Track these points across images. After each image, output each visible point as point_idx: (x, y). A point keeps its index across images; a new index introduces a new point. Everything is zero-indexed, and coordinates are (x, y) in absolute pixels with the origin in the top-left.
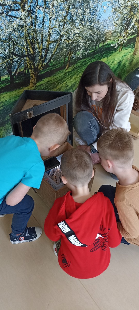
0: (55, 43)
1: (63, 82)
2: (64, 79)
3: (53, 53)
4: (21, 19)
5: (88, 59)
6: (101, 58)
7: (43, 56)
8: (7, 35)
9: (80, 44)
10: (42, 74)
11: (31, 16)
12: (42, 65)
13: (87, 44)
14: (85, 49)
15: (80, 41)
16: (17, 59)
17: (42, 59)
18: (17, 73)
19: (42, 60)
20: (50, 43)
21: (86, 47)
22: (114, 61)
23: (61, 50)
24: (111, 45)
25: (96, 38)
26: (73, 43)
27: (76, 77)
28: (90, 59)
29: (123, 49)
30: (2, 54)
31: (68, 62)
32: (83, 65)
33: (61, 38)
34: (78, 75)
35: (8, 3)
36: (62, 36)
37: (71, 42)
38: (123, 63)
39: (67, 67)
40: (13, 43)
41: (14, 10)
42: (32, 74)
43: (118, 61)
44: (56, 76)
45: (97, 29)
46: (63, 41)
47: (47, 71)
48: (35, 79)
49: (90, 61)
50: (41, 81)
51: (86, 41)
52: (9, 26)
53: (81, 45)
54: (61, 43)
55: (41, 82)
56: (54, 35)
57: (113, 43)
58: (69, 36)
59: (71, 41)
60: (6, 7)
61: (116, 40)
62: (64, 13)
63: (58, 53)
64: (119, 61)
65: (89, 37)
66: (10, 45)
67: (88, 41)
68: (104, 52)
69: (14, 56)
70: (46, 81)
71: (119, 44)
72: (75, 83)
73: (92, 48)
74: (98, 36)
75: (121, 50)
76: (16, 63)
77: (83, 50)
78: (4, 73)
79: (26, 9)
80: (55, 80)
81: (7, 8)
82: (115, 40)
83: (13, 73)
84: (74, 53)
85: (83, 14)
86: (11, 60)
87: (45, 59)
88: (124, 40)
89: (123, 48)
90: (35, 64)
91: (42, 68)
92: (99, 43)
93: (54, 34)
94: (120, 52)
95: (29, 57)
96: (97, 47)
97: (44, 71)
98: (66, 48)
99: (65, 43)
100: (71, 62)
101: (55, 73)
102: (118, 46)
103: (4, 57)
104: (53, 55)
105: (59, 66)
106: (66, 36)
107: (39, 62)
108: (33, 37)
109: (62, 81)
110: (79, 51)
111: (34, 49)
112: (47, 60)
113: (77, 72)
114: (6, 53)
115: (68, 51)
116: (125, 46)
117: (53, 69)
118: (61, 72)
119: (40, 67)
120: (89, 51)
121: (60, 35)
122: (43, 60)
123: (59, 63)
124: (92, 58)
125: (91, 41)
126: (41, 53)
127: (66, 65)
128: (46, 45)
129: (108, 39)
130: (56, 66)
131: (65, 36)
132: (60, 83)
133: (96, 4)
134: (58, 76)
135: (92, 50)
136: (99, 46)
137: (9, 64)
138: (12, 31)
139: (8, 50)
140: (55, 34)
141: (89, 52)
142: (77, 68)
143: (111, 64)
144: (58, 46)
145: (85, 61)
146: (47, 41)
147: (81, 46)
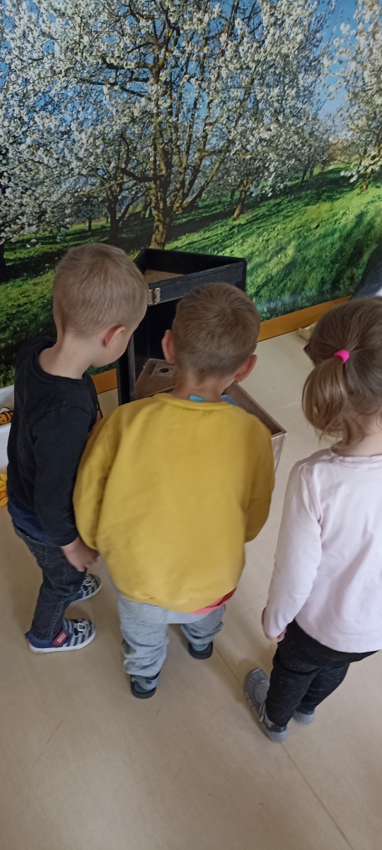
0: (215, 157)
1: (225, 248)
2: (227, 243)
3: (208, 177)
4: (150, 99)
5: (286, 201)
6: (317, 202)
7: (187, 183)
8: (117, 130)
9: (270, 164)
10: (180, 225)
11: (171, 95)
12: (181, 203)
13: (285, 165)
14: (281, 177)
15: (270, 158)
16: (131, 183)
17: (184, 189)
18: (127, 215)
19: (183, 193)
20: (204, 156)
21: (282, 171)
22: (348, 212)
23: (226, 173)
24: (342, 174)
25: (306, 154)
26: (255, 160)
27: (256, 241)
28: (289, 201)
29: (369, 186)
30: (103, 169)
31: (239, 202)
32: (272, 213)
33: (228, 146)
34: (259, 235)
35: (127, 65)
36: (232, 142)
37: (251, 158)
38: (367, 218)
39: (237, 213)
40: (128, 148)
41: (137, 80)
42: (159, 220)
43: (357, 212)
44: (209, 231)
45: (311, 134)
46: (234, 154)
47: (191, 218)
48: (162, 234)
49: (290, 204)
50: (176, 239)
51: (284, 158)
52: (123, 111)
53: (272, 165)
54: (227, 158)
55: (176, 242)
56: (215, 139)
57: (346, 169)
58: (246, 145)
59: (251, 154)
60: (122, 71)
61: (353, 164)
62: (239, 93)
63: (220, 179)
64: (359, 212)
65: (291, 149)
66: (120, 152)
67: (289, 158)
68: (324, 189)
69: (124, 178)
70: (187, 242)
71: (362, 172)
72: (252, 253)
73: (296, 175)
74: (312, 150)
75: (365, 187)
76: (127, 192)
77: (276, 177)
78: (99, 212)
79: (163, 79)
80: (207, 243)
81: (125, 75)
82: (351, 163)
83: (119, 215)
84: (255, 182)
85: (282, 97)
86: (118, 185)
87: (189, 190)
88: (373, 164)
89: (371, 184)
90: (167, 199)
91: (182, 209)
92: (313, 167)
93: (213, 136)
94: (363, 193)
95: (155, 183)
96: (308, 174)
97: (186, 217)
98: (237, 171)
99: (237, 158)
100: (246, 202)
101: (208, 225)
102: (359, 178)
103: (105, 177)
104: (208, 183)
105: (220, 209)
106: (239, 144)
107: (176, 196)
108: (171, 140)
109: (222, 246)
110: (266, 180)
111: (169, 165)
112: (193, 192)
113: (258, 228)
114: (110, 169)
115: (243, 176)
116: (376, 180)
117: (204, 215)
118: (222, 224)
119: (178, 208)
120: (289, 181)
121: (228, 140)
122: (185, 191)
123: (220, 203)
124: (294, 199)
125: (296, 161)
126: (182, 176)
127: (235, 209)
128: (196, 159)
129: (335, 160)
130: (213, 208)
131: (237, 143)
132: (217, 249)
133: (311, 79)
134: (214, 232)
135: (294, 181)
136: (311, 173)
137: (112, 192)
138: (129, 123)
139: (115, 163)
140: (217, 135)
141: (289, 184)
142: (257, 219)
143: (341, 219)
144: (221, 163)
145: (279, 204)
146: (199, 150)
147: (272, 169)
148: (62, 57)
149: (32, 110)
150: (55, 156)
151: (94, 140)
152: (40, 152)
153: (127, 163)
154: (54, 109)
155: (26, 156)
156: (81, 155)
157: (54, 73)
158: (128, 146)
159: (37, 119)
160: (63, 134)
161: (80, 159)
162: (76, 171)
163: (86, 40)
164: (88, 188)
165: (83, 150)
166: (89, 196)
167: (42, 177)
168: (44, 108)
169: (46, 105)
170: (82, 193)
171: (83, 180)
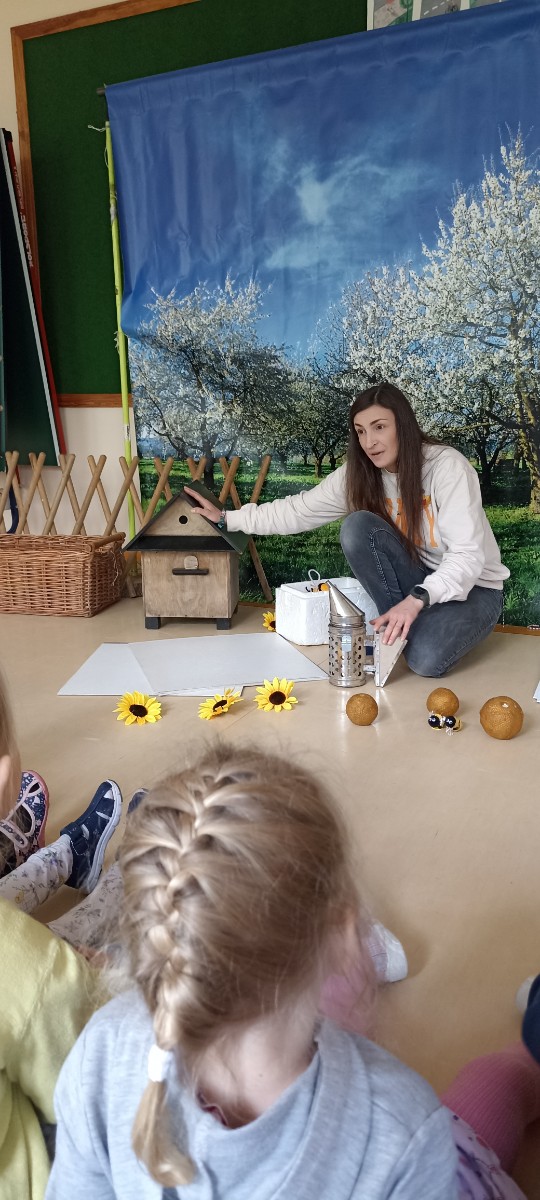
4: (508, 351)
8: (478, 375)
11: (531, 349)
16: (497, 427)
18: (497, 461)
30: (467, 409)
35: (485, 324)
40: (491, 393)
41: (495, 335)
42: (535, 474)
52: (483, 359)
60: (481, 328)
66: (483, 395)
69: (490, 420)
76: (494, 435)
78: (469, 451)
79: (522, 336)
81: (484, 331)
83: (489, 459)
86: (484, 426)
95: (524, 431)
103: (471, 416)
114: (475, 409)
137: (479, 433)
138: (490, 370)
139: (479, 405)
148: (431, 317)
149: (405, 352)
150: (423, 390)
151: (457, 381)
152: (412, 385)
153: (491, 405)
154: (423, 353)
156: (446, 392)
157: (424, 327)
158: (490, 390)
159: (409, 359)
160: (430, 372)
161: (446, 397)
162: (443, 407)
163: (451, 306)
164: (455, 425)
165: (448, 388)
166: (457, 433)
168: (414, 352)
169: (417, 349)
170: (451, 429)
171: (449, 416)
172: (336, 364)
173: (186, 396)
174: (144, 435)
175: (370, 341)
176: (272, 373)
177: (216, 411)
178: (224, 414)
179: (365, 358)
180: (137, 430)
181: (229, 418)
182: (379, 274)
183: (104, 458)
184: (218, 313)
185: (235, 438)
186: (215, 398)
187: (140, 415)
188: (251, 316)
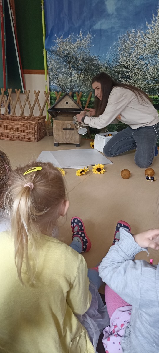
30: (157, 79)
78: (156, 93)
148: (147, 48)
149: (138, 59)
150: (143, 72)
151: (154, 69)
152: (139, 71)
154: (144, 60)
155: (136, 71)
156: (150, 73)
157: (145, 51)
159: (139, 62)
160: (146, 66)
161: (150, 75)
162: (149, 78)
163: (154, 44)
165: (151, 72)
166: (153, 87)
167: (139, 78)
168: (141, 59)
169: (142, 58)
170: (151, 85)
171: (151, 81)
172: (115, 62)
173: (65, 72)
174: (52, 84)
175: (127, 55)
176: (94, 65)
177: (75, 77)
178: (78, 78)
179: (125, 61)
180: (49, 82)
181: (79, 79)
182: (131, 32)
183: (39, 92)
184: (77, 44)
185: (81, 86)
186: (75, 73)
187: (50, 77)
188: (88, 45)
